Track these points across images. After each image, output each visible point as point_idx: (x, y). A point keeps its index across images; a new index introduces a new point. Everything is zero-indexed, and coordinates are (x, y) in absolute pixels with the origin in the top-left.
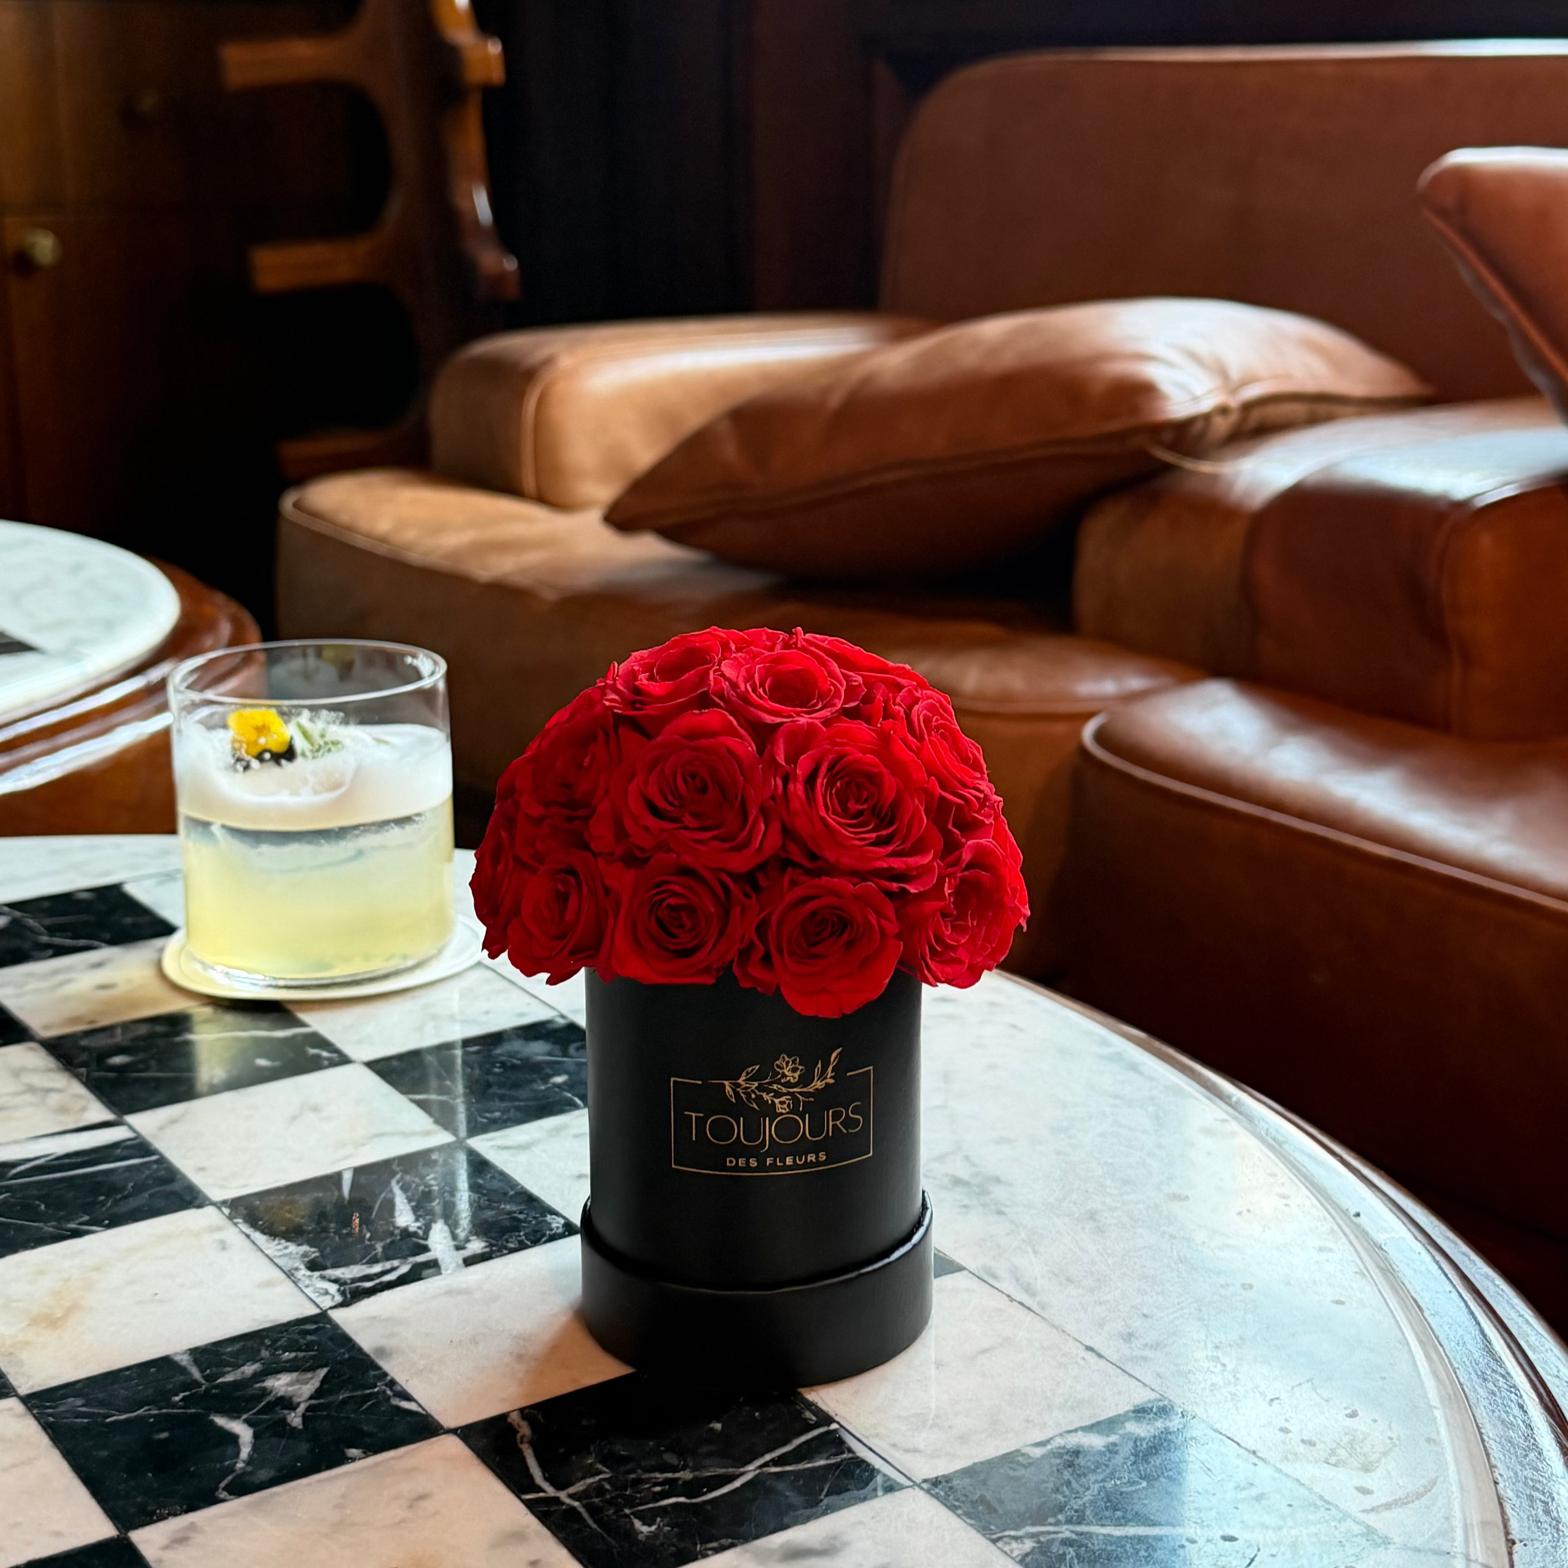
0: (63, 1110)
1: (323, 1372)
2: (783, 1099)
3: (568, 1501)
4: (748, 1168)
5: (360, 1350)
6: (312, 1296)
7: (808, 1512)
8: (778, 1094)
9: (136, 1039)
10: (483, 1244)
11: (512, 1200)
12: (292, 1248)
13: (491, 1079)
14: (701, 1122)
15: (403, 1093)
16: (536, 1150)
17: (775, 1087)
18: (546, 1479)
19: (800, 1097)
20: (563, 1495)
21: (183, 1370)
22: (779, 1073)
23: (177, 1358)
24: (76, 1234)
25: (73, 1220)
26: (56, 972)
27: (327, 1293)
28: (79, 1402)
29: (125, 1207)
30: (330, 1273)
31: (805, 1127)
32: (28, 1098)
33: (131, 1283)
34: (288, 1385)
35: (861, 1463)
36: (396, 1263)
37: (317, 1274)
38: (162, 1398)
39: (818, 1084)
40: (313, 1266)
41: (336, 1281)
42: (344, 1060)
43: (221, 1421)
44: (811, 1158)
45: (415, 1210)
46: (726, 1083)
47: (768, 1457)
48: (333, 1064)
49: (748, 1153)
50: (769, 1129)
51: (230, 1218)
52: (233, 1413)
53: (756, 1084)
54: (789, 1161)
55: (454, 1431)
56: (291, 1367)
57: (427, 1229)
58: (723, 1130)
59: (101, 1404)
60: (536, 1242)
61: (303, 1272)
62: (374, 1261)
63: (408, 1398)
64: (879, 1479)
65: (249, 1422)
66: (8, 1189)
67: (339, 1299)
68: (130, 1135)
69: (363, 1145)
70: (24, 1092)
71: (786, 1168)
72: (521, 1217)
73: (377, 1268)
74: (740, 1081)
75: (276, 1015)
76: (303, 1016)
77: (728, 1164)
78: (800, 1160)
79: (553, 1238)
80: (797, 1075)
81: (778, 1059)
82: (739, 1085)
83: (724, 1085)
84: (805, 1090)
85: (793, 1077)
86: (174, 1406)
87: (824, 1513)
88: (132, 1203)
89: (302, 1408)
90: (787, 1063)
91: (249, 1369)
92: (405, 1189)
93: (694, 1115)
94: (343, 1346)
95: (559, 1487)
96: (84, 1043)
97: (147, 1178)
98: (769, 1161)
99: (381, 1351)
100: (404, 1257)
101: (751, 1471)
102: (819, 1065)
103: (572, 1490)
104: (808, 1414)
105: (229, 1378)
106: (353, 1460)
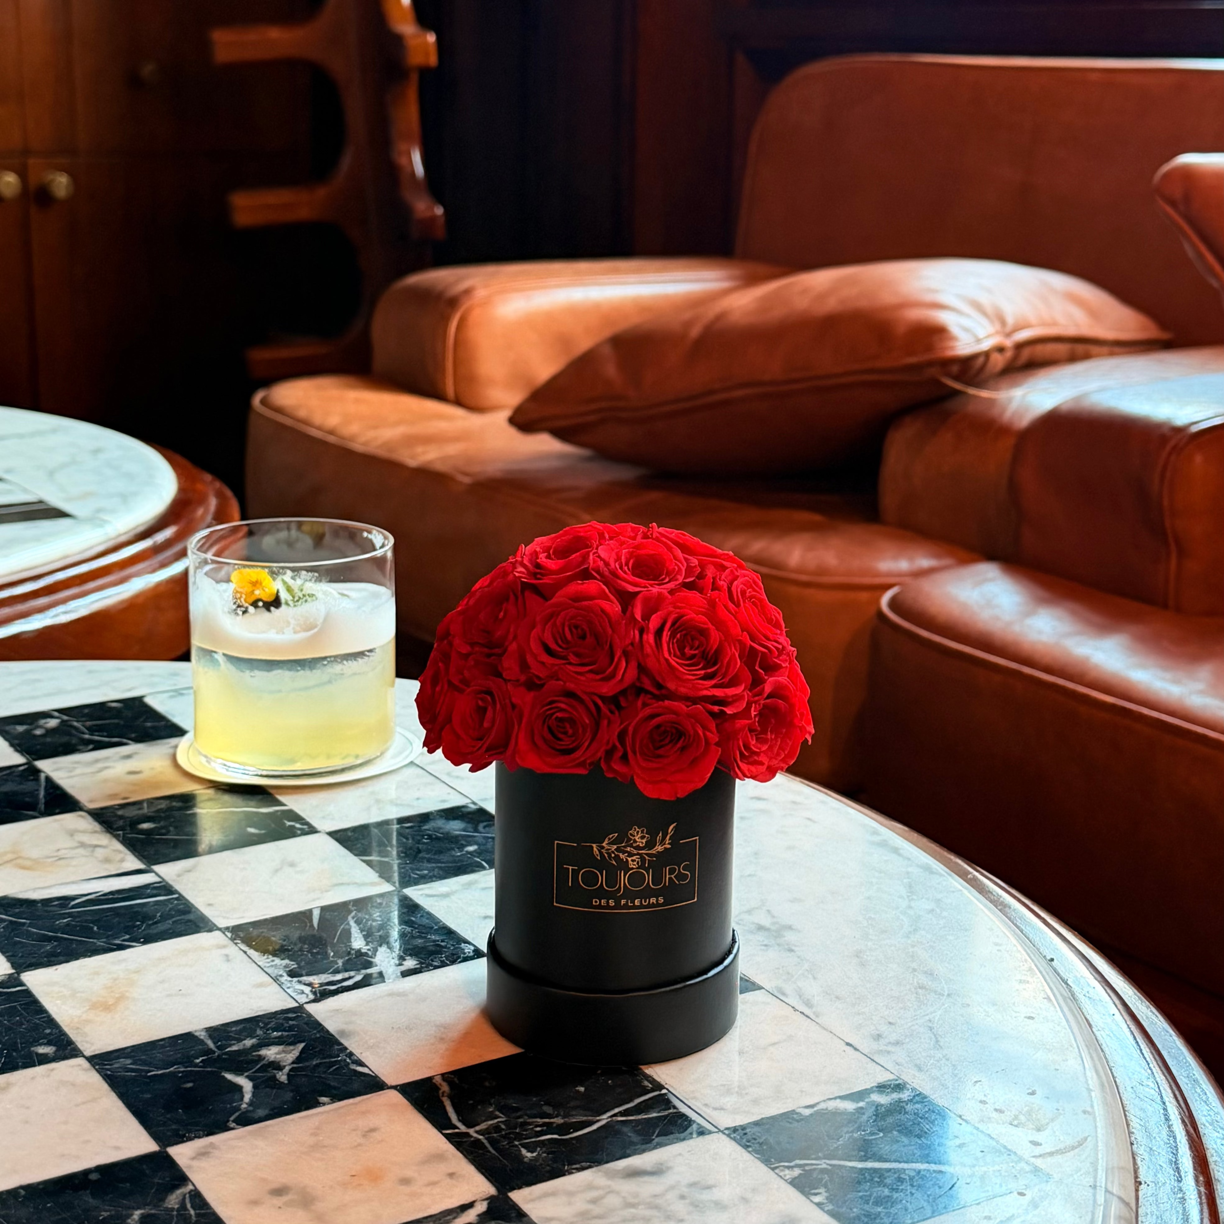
0: (107, 860)
1: (301, 1046)
2: (634, 858)
3: (475, 1135)
4: (608, 907)
5: (328, 1031)
6: (293, 994)
7: (644, 1147)
8: (630, 855)
9: (158, 811)
10: (415, 962)
11: (436, 932)
12: (277, 961)
13: (420, 846)
14: (575, 873)
15: (356, 855)
16: (453, 897)
17: (628, 849)
18: (460, 1120)
19: (647, 858)
20: (471, 1131)
21: (202, 1042)
22: (631, 839)
23: (197, 1034)
24: (121, 948)
25: (118, 938)
26: (97, 761)
27: (303, 992)
28: (129, 1061)
29: (154, 930)
30: (305, 979)
31: (649, 878)
32: (81, 851)
33: (162, 982)
34: (276, 1054)
35: (683, 1116)
36: (352, 973)
37: (295, 979)
38: (188, 1061)
39: (659, 848)
40: (292, 974)
41: (310, 985)
42: (312, 830)
43: (229, 1076)
44: (653, 900)
45: (366, 937)
46: (594, 845)
47: (617, 1110)
48: (305, 833)
49: (608, 896)
50: (624, 879)
51: (232, 939)
52: (238, 1071)
53: (615, 847)
54: (637, 902)
55: (394, 1087)
56: (278, 1042)
57: (375, 951)
58: (591, 879)
59: (144, 1063)
60: (453, 962)
61: (286, 978)
62: (337, 972)
63: (362, 1064)
64: (694, 1127)
65: (250, 1078)
66: (70, 915)
67: (312, 997)
68: (157, 879)
69: (327, 891)
70: (77, 847)
71: (635, 907)
72: (443, 944)
73: (339, 977)
74: (604, 844)
75: (260, 797)
76: (281, 798)
77: (594, 903)
78: (645, 902)
79: (466, 959)
80: (644, 841)
81: (631, 830)
82: (603, 847)
83: (592, 847)
84: (650, 852)
85: (642, 842)
86: (196, 1065)
87: (655, 1148)
88: (161, 927)
89: (287, 1069)
90: (638, 832)
91: (249, 1043)
92: (358, 922)
93: (571, 868)
94: (315, 1029)
95: (469, 1126)
96: (120, 813)
97: (170, 910)
98: (623, 902)
99: (342, 1033)
100: (358, 970)
101: (604, 1119)
102: (660, 835)
103: (478, 1128)
104: (646, 1083)
105: (235, 1048)
106: (324, 1104)
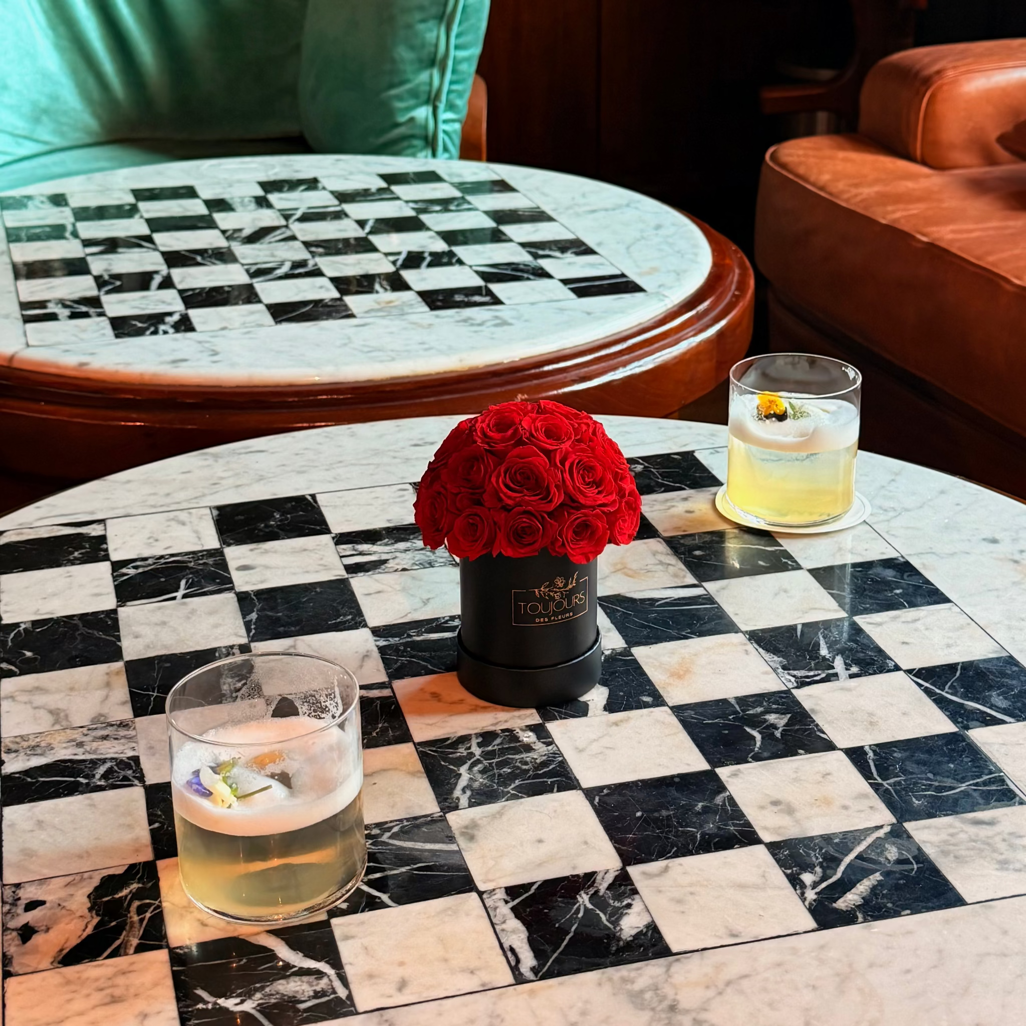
0: (675, 576)
1: (789, 716)
3: (887, 786)
5: (804, 709)
6: (785, 681)
7: (985, 807)
9: (704, 543)
10: (858, 669)
11: (872, 650)
12: (776, 658)
13: (866, 586)
15: (825, 588)
16: (884, 626)
18: (878, 776)
20: (884, 783)
21: (733, 706)
23: (730, 700)
24: (686, 638)
25: (683, 631)
26: (667, 500)
27: (790, 681)
28: (693, 712)
29: (704, 628)
30: (791, 672)
32: (660, 567)
33: (710, 663)
34: (776, 719)
35: (1010, 791)
36: (820, 672)
37: (786, 672)
38: (724, 716)
40: (784, 668)
41: (794, 676)
42: (798, 567)
43: (748, 730)
45: (829, 648)
47: (971, 782)
48: (794, 569)
51: (749, 640)
52: (753, 727)
55: (842, 750)
56: (776, 711)
57: (834, 658)
59: (701, 715)
60: (881, 672)
61: (780, 670)
62: (810, 670)
63: (824, 733)
64: (1017, 799)
65: (760, 732)
66: (656, 612)
67: (795, 684)
68: (705, 592)
69: (806, 613)
70: (658, 564)
72: (876, 659)
73: (812, 673)
75: (767, 538)
76: (780, 541)
79: (889, 671)
86: (730, 720)
87: (992, 808)
88: (708, 626)
89: (780, 730)
91: (759, 710)
92: (824, 637)
94: (797, 706)
95: (884, 780)
96: (682, 541)
97: (714, 615)
99: (813, 710)
100: (823, 670)
101: (963, 787)
103: (888, 782)
104: (990, 767)
105: (751, 712)
106: (801, 754)
